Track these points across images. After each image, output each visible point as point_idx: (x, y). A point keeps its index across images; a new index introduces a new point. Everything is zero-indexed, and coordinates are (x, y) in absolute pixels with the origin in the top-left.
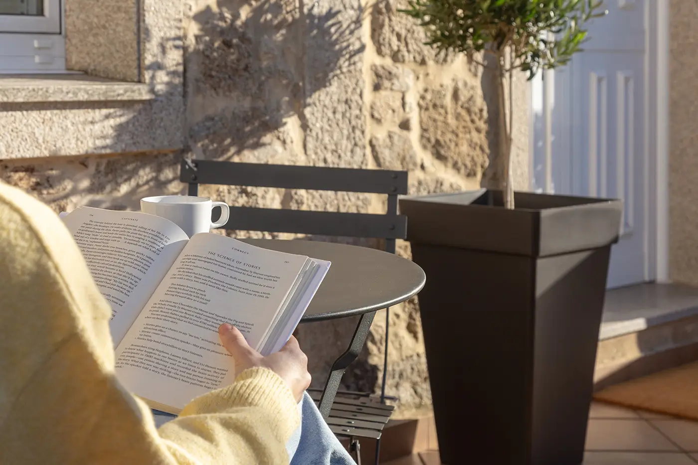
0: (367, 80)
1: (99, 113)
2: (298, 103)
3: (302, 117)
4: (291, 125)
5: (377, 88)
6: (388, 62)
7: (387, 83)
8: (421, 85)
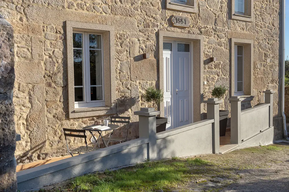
0: (140, 104)
1: (104, 111)
2: (130, 108)
3: (131, 109)
4: (130, 110)
5: (141, 105)
6: (143, 102)
7: (143, 105)
8: (148, 105)
